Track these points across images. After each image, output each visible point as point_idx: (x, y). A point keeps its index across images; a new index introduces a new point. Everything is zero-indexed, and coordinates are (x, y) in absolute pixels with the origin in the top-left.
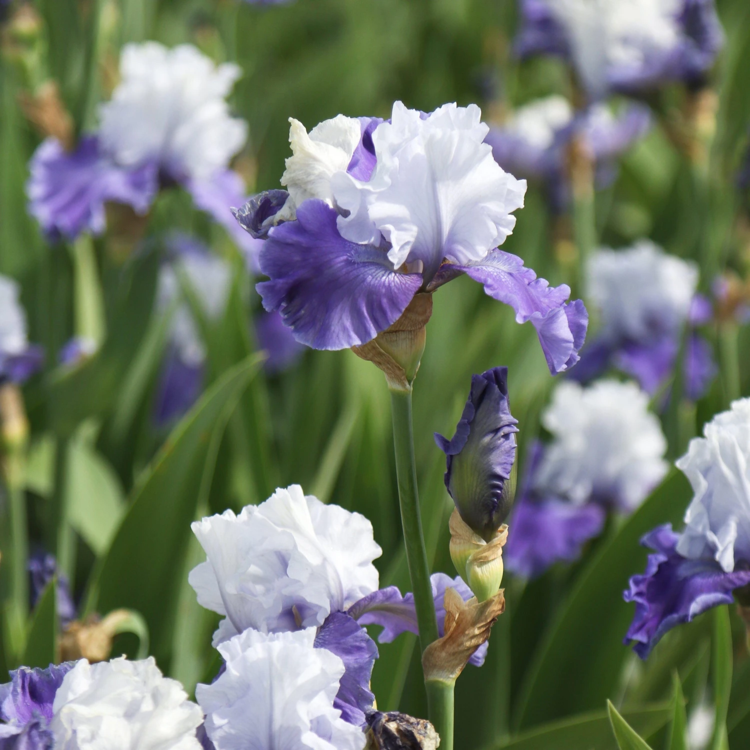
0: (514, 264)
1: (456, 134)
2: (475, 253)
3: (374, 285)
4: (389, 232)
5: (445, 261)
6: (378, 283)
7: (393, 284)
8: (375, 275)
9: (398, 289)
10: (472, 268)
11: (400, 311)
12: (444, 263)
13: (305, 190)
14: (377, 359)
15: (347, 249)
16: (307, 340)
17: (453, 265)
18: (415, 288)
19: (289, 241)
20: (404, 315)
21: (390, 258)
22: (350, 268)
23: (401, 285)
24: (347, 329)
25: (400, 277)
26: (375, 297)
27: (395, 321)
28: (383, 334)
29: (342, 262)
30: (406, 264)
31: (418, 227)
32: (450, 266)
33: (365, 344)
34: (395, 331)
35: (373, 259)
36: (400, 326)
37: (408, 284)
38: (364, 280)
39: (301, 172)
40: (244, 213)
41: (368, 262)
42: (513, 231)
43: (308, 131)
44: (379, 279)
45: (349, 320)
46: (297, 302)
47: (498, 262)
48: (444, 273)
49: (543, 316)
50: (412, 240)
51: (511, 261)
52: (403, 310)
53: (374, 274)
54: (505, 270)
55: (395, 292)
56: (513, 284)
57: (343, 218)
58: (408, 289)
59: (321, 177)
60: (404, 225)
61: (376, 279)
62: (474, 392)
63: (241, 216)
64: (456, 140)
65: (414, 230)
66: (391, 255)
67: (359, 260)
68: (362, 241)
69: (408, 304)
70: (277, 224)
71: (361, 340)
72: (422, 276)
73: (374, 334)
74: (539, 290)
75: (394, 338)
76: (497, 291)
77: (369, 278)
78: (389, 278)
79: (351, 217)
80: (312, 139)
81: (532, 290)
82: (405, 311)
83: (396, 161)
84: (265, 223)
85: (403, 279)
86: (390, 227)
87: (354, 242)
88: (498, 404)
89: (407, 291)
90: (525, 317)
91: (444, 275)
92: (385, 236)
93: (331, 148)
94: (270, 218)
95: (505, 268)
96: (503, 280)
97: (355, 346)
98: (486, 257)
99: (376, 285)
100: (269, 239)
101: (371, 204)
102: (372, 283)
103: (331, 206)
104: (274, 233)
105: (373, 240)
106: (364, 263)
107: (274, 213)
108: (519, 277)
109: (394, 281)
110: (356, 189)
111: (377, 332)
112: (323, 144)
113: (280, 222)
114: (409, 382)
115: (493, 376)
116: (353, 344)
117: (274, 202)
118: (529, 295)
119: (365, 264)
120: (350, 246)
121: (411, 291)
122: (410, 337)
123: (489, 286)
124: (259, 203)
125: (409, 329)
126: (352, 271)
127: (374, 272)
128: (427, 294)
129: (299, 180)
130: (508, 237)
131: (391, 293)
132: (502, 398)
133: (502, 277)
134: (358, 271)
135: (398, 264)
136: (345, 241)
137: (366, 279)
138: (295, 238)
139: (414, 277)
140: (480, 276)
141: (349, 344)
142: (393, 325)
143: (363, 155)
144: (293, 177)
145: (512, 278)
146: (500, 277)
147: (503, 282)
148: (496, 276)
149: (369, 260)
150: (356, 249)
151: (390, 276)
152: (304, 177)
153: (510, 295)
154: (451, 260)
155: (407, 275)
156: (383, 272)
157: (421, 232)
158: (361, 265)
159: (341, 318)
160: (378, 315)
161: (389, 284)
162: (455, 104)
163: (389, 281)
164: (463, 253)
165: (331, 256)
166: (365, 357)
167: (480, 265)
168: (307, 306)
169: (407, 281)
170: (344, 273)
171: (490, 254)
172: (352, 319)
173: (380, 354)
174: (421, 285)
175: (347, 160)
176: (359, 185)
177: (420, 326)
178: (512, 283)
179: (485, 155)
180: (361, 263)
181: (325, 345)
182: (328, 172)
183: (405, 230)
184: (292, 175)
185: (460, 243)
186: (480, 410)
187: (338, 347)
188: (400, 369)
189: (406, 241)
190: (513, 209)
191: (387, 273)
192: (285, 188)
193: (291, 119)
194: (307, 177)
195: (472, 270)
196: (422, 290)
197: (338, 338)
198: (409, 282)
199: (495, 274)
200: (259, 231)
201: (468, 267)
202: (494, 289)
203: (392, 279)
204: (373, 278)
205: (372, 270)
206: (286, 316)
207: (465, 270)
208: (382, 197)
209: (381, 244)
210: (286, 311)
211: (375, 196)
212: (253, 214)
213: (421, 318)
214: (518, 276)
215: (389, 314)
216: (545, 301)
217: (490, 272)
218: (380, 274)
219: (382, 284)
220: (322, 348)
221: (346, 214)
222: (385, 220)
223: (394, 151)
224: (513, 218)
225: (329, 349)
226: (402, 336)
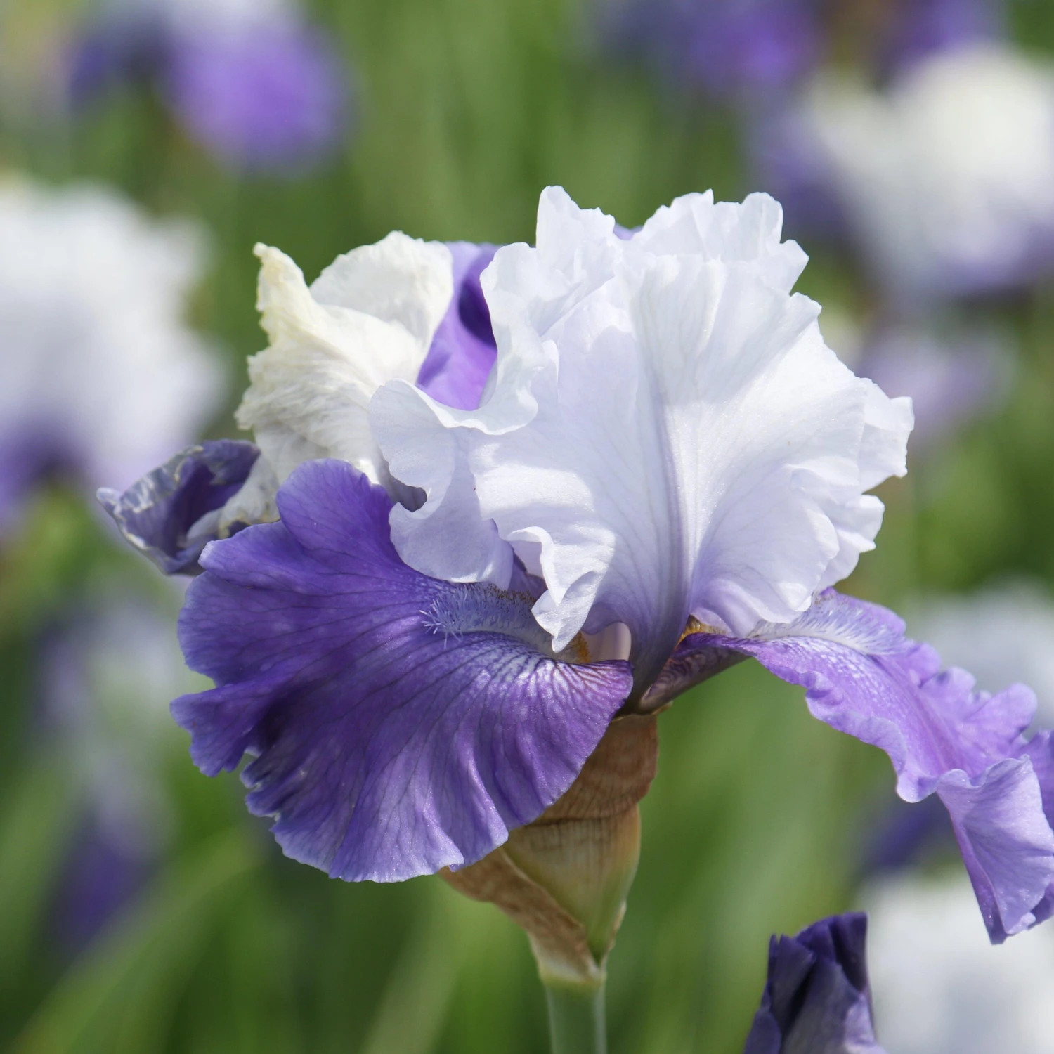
0: (882, 631)
1: (718, 269)
2: (779, 603)
3: (495, 697)
4: (537, 548)
5: (691, 628)
6: (507, 691)
7: (549, 692)
8: (500, 669)
9: (564, 707)
10: (769, 644)
11: (570, 766)
12: (689, 632)
13: (303, 439)
14: (507, 897)
15: (419, 598)
16: (312, 853)
17: (714, 637)
18: (612, 701)
19: (261, 579)
20: (582, 779)
21: (540, 620)
22: (428, 651)
23: (572, 695)
24: (425, 822)
25: (569, 674)
26: (499, 729)
27: (555, 796)
28: (521, 831)
29: (405, 633)
30: (584, 635)
31: (616, 530)
32: (707, 639)
33: (474, 861)
34: (557, 821)
35: (492, 624)
36: (571, 806)
37: (591, 689)
38: (468, 683)
39: (289, 391)
40: (137, 503)
41: (480, 633)
42: (877, 540)
43: (310, 278)
44: (509, 679)
45: (430, 797)
46: (287, 744)
47: (840, 626)
48: (688, 659)
49: (974, 780)
50: (601, 567)
51: (875, 622)
52: (580, 763)
53: (497, 666)
54: (857, 647)
55: (556, 717)
56: (882, 688)
57: (408, 512)
58: (591, 706)
59: (343, 399)
60: (580, 529)
61: (503, 680)
62: (777, 986)
63: (128, 513)
64: (718, 286)
65: (608, 538)
66: (541, 612)
67: (452, 628)
68: (460, 576)
69: (594, 747)
70: (227, 533)
71: (463, 850)
72: (629, 667)
73: (500, 835)
74: (950, 700)
75: (554, 840)
76: (841, 707)
77: (483, 678)
78: (537, 677)
79: (429, 508)
80: (319, 299)
81: (933, 704)
82: (584, 767)
83: (552, 351)
84: (196, 530)
85: (578, 679)
86: (538, 533)
87: (438, 577)
88: (843, 1015)
89: (588, 712)
90: (921, 783)
91: (689, 664)
92: (523, 559)
93: (372, 323)
94: (208, 519)
95: (857, 642)
96: (856, 676)
97: (446, 868)
98: (807, 613)
99: (501, 695)
100: (203, 574)
101: (483, 469)
102: (491, 690)
103: (374, 480)
104: (215, 555)
105: (490, 571)
106: (467, 634)
107: (220, 503)
108: (897, 666)
109: (551, 685)
110: (442, 429)
111: (507, 828)
112: (348, 313)
113: (237, 527)
114: (597, 958)
115: (830, 941)
116: (440, 865)
117: (220, 475)
118: (926, 715)
119: (470, 639)
120: (426, 589)
121: (601, 711)
122: (598, 836)
123: (817, 695)
124: (177, 477)
125: (596, 813)
126: (433, 659)
127: (496, 661)
128: (643, 717)
129: (284, 410)
130: (864, 557)
131: (544, 716)
132: (852, 1000)
133: (852, 667)
134: (451, 657)
135: (561, 636)
136: (415, 573)
137: (472, 680)
138: (275, 571)
139: (608, 672)
140: (792, 666)
141: (430, 863)
142: (550, 808)
143: (460, 345)
144: (269, 404)
145: (877, 669)
146: (846, 667)
147: (855, 681)
148: (834, 665)
149: (479, 628)
150: (445, 597)
151: (540, 671)
152: (300, 402)
153: (879, 719)
154: (707, 622)
155: (587, 665)
156: (521, 660)
157: (625, 548)
158: (460, 640)
159: (406, 791)
160: (510, 780)
161: (539, 692)
162: (709, 194)
163: (537, 685)
164: (743, 605)
165: (376, 619)
166: (476, 892)
167: (789, 636)
168: (313, 756)
169: (588, 684)
170: (412, 665)
171: (817, 604)
172: (436, 795)
173: (516, 883)
174: (627, 695)
175: (417, 355)
176: (447, 418)
177: (624, 806)
178: (880, 685)
179: (802, 328)
180: (458, 635)
181: (363, 867)
182: (360, 385)
183: (579, 540)
184: (267, 399)
185: (735, 576)
186: (795, 1035)
187: (399, 872)
188: (571, 925)
189: (585, 571)
190: (876, 479)
191: (532, 663)
192: (250, 434)
193: (260, 249)
194: (308, 402)
195: (767, 649)
196: (629, 707)
197: (400, 849)
198: (594, 687)
199: (833, 660)
200: (180, 554)
201: (757, 641)
202: (834, 703)
203: (547, 678)
204: (493, 677)
205: (489, 654)
206: (259, 785)
207: (748, 648)
208: (512, 449)
209: (513, 581)
210: (256, 771)
211: (494, 446)
212: (163, 508)
213: (627, 784)
214: (894, 663)
215: (540, 776)
216: (967, 734)
217: (818, 655)
218: (514, 665)
219: (519, 693)
220: (356, 875)
221: (415, 499)
222: (524, 515)
223: (543, 322)
224: (875, 505)
225: (375, 878)
226: (576, 833)
